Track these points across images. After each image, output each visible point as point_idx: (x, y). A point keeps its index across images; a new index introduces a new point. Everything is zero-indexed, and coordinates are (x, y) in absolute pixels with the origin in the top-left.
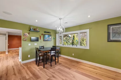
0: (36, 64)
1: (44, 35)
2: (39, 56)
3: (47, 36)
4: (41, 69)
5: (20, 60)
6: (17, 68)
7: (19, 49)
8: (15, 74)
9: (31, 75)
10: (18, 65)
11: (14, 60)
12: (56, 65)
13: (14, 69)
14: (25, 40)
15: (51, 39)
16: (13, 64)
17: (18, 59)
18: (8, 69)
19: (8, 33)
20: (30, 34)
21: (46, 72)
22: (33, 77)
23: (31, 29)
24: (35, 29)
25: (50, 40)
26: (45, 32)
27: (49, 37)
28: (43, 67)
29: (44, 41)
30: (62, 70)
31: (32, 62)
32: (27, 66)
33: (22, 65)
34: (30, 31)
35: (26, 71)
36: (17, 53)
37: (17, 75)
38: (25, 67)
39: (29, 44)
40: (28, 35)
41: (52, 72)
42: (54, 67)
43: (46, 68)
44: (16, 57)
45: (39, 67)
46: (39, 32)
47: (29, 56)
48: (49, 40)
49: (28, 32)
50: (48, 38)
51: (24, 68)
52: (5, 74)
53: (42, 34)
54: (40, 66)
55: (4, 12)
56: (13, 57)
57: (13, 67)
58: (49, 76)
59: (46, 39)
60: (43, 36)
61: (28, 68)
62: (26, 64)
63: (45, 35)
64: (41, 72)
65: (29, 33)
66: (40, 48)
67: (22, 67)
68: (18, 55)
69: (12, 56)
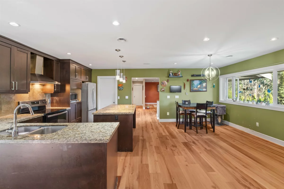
0: (176, 126)
1: (191, 81)
2: (180, 114)
3: (196, 83)
4: (181, 133)
5: (158, 118)
6: (154, 125)
7: (156, 105)
8: (153, 129)
9: (168, 134)
10: (156, 122)
11: (151, 117)
12: (206, 134)
13: (152, 125)
14: (163, 90)
15: (206, 88)
16: (151, 120)
17: (156, 116)
18: (147, 124)
19: (145, 80)
20: (170, 81)
21: (186, 137)
22: (169, 136)
23: (170, 75)
24: (175, 74)
25: (204, 90)
26: (193, 76)
27: (200, 84)
28: (184, 131)
29: (191, 91)
30: (212, 141)
31: (172, 123)
32: (165, 126)
33: (160, 123)
34: (168, 77)
35: (163, 130)
36: (154, 109)
37: (155, 130)
38: (163, 126)
39: (169, 97)
40: (166, 83)
41: (195, 139)
42: (201, 135)
43: (187, 133)
44: (153, 114)
45: (179, 130)
46: (182, 77)
47: (168, 114)
48: (201, 90)
49: (167, 78)
50: (199, 86)
51: (161, 126)
52: (145, 127)
53: (188, 80)
54: (181, 130)
55: (144, 64)
56: (151, 114)
57: (151, 123)
58: (188, 141)
59: (195, 89)
60: (189, 83)
61: (166, 128)
62: (164, 124)
63: (193, 80)
64: (180, 135)
65: (168, 81)
66: (183, 103)
67: (159, 125)
68: (156, 112)
69: (150, 112)
